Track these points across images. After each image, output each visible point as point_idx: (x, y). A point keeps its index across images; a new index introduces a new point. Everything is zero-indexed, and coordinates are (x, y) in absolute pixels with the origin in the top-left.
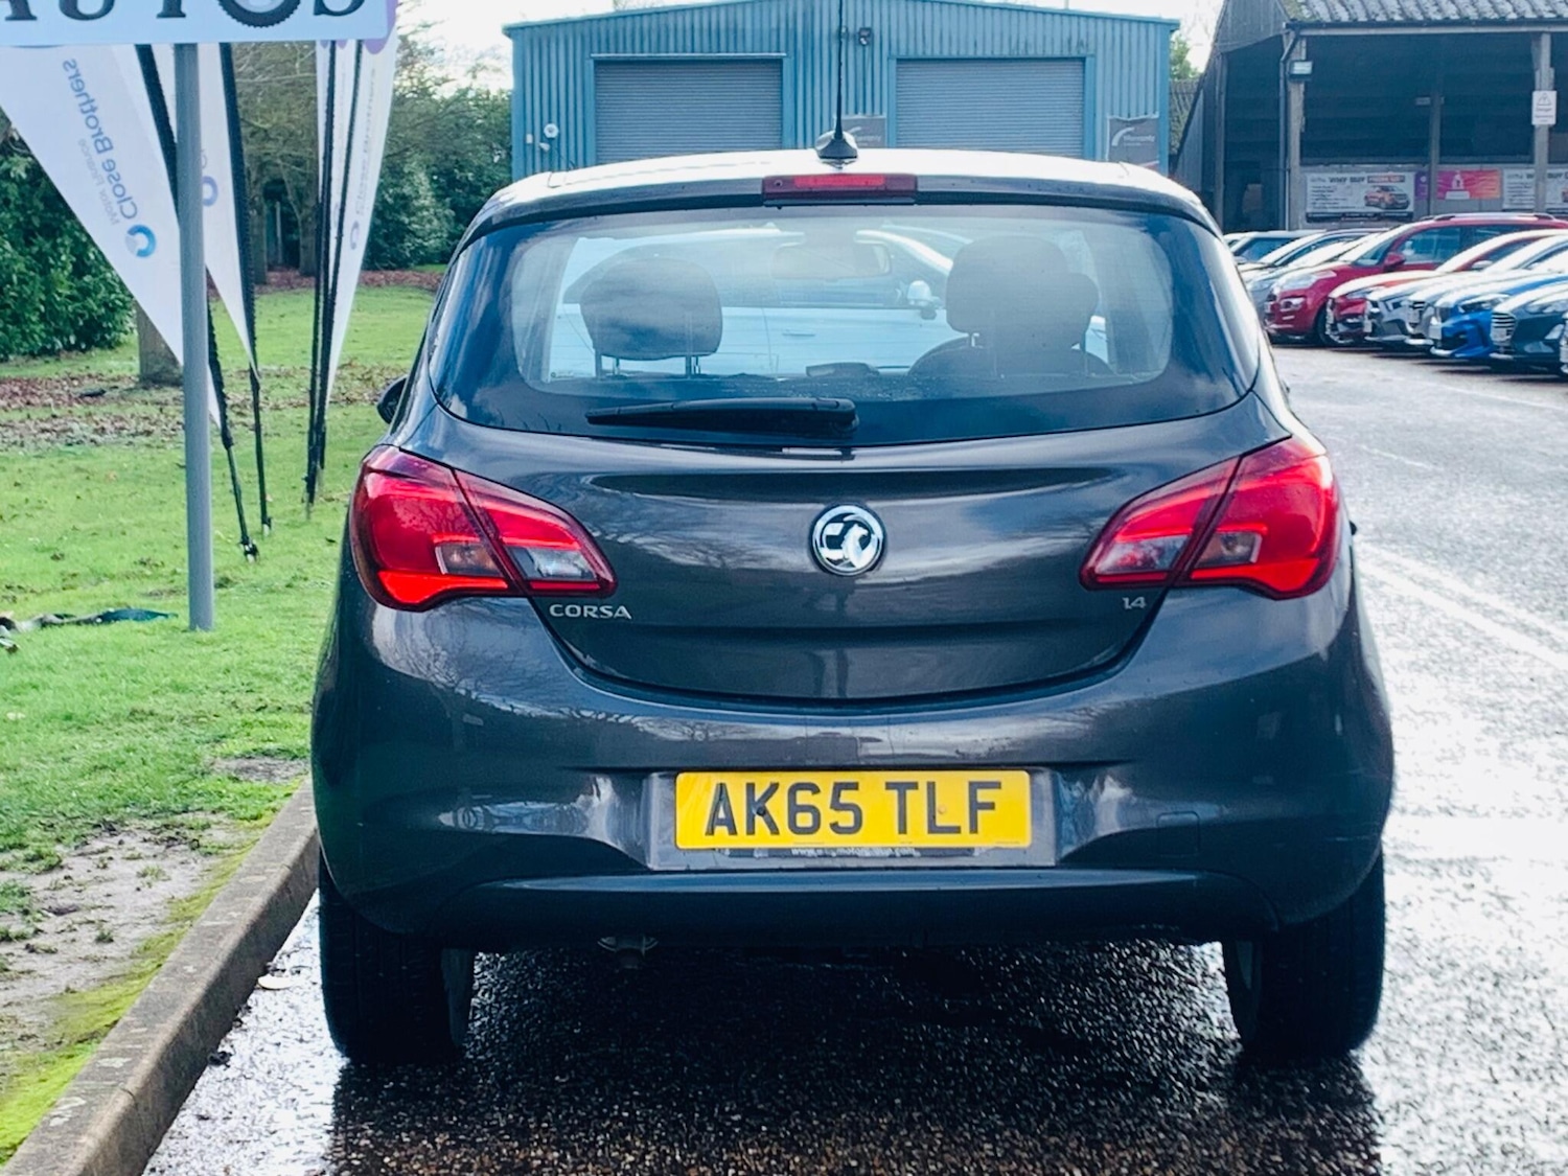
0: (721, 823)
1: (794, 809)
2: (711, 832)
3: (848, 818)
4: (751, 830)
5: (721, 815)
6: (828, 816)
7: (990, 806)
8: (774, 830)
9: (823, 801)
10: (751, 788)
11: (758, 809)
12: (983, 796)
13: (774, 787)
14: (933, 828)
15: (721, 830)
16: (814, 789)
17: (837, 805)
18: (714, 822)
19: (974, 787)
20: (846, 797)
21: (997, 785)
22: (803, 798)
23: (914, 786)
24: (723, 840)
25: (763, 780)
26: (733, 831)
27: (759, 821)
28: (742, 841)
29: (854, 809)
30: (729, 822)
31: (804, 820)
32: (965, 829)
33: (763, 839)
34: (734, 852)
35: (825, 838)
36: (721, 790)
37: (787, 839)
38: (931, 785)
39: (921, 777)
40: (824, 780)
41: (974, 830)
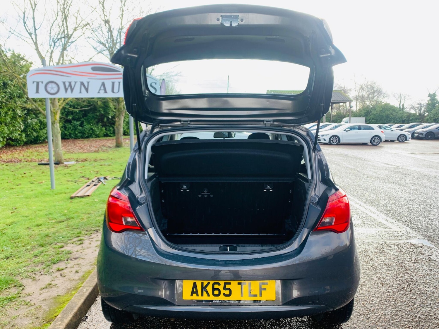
0: (195, 293)
1: (214, 289)
2: (192, 295)
3: (227, 292)
4: (202, 295)
5: (195, 291)
6: (223, 291)
7: (265, 289)
8: (209, 295)
10: (202, 283)
11: (204, 288)
12: (263, 286)
13: (209, 283)
14: (250, 295)
15: (195, 295)
16: (219, 284)
17: (225, 288)
18: (193, 293)
19: (261, 284)
20: (227, 286)
21: (267, 284)
22: (216, 286)
23: (245, 284)
24: (195, 297)
25: (205, 283)
26: (198, 295)
27: (205, 293)
28: (200, 298)
29: (230, 290)
30: (197, 293)
31: (216, 292)
32: (258, 295)
33: (205, 297)
34: (198, 301)
35: (222, 297)
36: (195, 284)
37: (212, 298)
38: (249, 284)
39: (246, 282)
40: (222, 282)
41: (261, 296)
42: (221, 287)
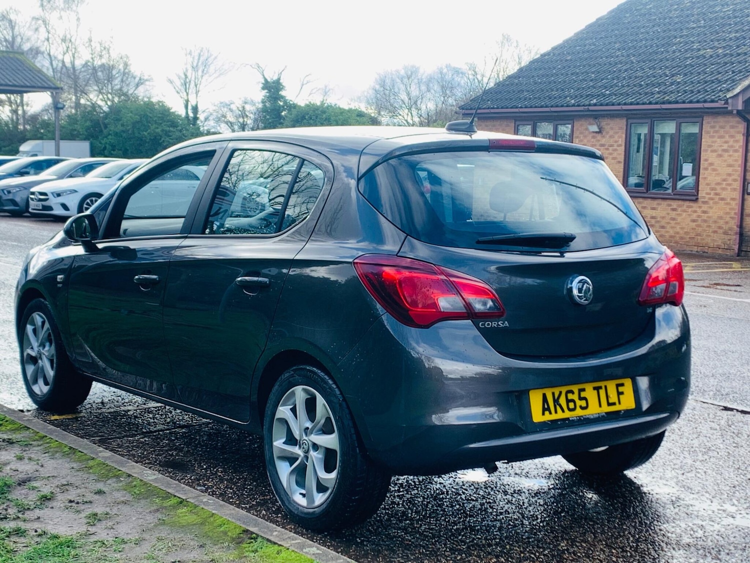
0: (546, 409)
1: (568, 401)
2: (543, 414)
3: (583, 403)
4: (556, 412)
5: (546, 407)
6: (579, 403)
7: (622, 393)
8: (563, 411)
10: (553, 394)
11: (556, 401)
12: (621, 389)
13: (561, 393)
14: (609, 404)
15: (547, 413)
16: (573, 392)
17: (581, 399)
18: (544, 410)
19: (618, 386)
20: (583, 394)
22: (570, 396)
23: (601, 388)
24: (548, 417)
25: (557, 391)
26: (550, 413)
27: (558, 408)
28: (554, 417)
29: (585, 399)
30: (549, 409)
31: (571, 405)
33: (560, 415)
34: (552, 421)
35: (579, 412)
36: (544, 396)
37: (567, 414)
38: (606, 387)
39: (602, 384)
40: (575, 388)
41: (620, 403)
42: (575, 397)
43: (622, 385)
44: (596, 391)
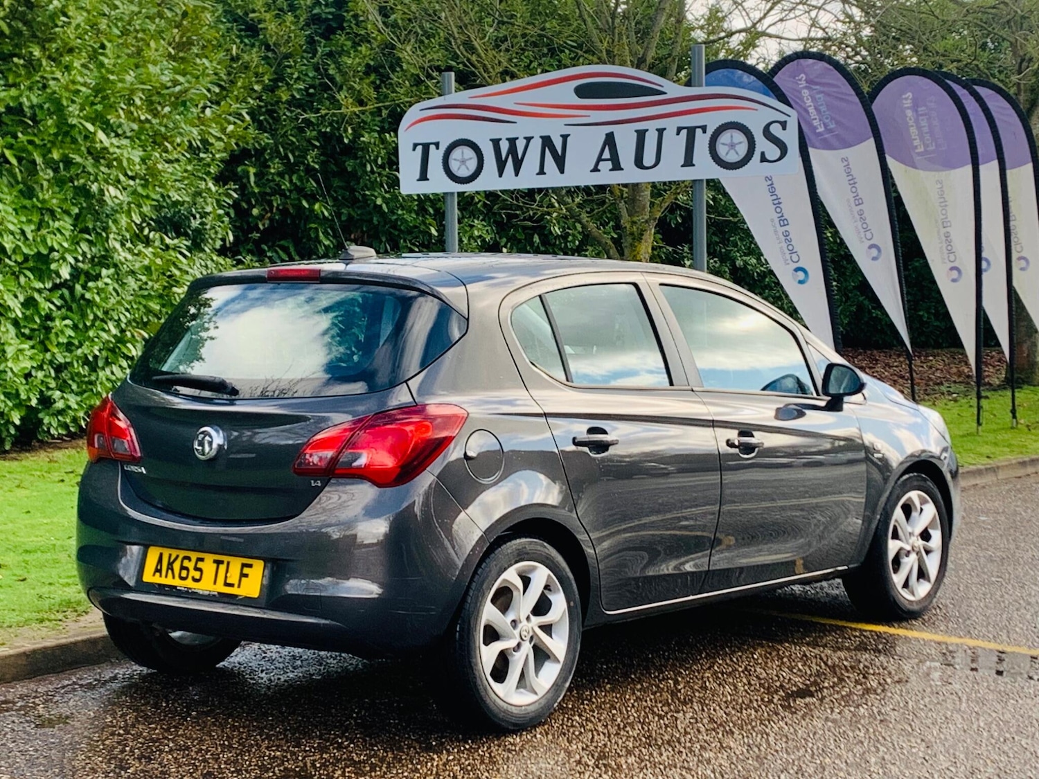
0: (158, 571)
1: (183, 568)
2: (154, 575)
3: (197, 574)
4: (166, 576)
5: (159, 567)
6: (192, 573)
7: (246, 576)
8: (174, 577)
9: (191, 565)
10: (170, 555)
11: (170, 564)
12: (246, 570)
13: (177, 556)
14: (226, 584)
15: (158, 575)
16: (190, 559)
17: (196, 569)
18: (156, 569)
19: (244, 565)
20: (200, 565)
22: (186, 563)
23: (222, 562)
24: (157, 579)
25: (174, 553)
26: (161, 575)
27: (170, 572)
28: (163, 581)
29: (200, 570)
30: (161, 571)
31: (184, 573)
32: (236, 585)
33: (169, 581)
34: (160, 585)
35: (189, 583)
36: (161, 555)
37: (176, 582)
38: (228, 563)
39: (225, 559)
40: (194, 556)
41: (239, 586)
43: (250, 566)
44: (215, 565)
